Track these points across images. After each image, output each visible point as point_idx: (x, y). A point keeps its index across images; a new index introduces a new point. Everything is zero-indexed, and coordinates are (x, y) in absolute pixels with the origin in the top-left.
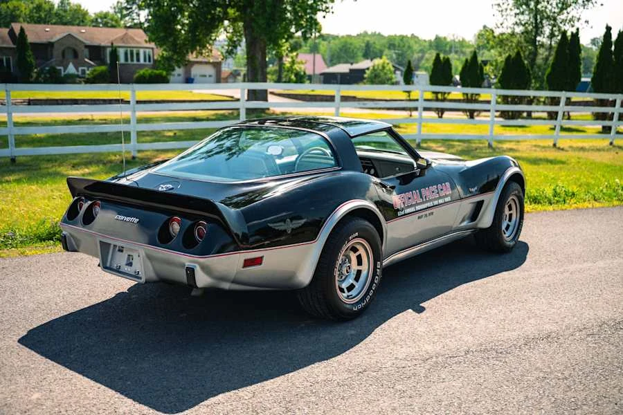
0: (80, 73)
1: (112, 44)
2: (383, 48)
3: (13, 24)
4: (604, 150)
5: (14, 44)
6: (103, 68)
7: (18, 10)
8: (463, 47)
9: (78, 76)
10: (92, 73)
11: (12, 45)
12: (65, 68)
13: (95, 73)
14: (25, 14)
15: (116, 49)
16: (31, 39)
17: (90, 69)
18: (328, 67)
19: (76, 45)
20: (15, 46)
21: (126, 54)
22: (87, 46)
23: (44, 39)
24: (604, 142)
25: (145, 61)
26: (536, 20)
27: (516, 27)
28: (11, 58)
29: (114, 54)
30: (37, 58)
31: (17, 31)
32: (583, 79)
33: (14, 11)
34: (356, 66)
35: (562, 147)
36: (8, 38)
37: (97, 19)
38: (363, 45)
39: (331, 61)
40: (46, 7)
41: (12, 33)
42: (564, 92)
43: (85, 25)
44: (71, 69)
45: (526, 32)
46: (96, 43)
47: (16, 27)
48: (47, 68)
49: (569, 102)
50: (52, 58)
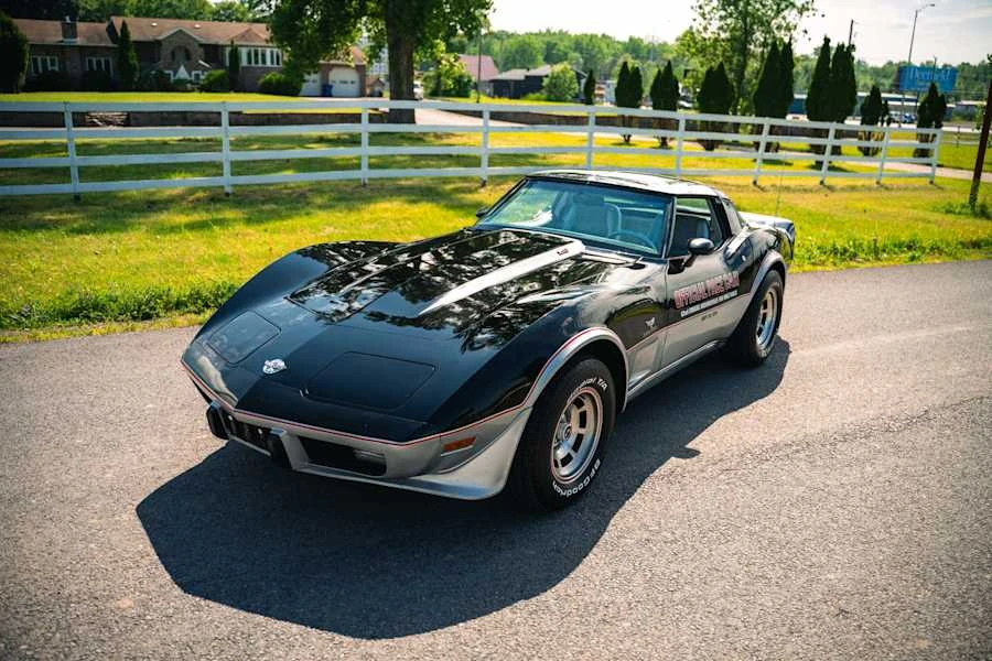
0: (193, 78)
1: (232, 42)
2: (568, 50)
3: (113, 18)
4: (811, 191)
5: (114, 43)
6: (220, 72)
8: (664, 51)
9: (190, 82)
10: (207, 79)
11: (110, 45)
12: (176, 72)
13: (211, 78)
15: (236, 50)
16: (134, 36)
17: (206, 73)
18: (501, 72)
19: (188, 44)
20: (115, 46)
21: (249, 54)
22: (201, 45)
23: (150, 37)
24: (813, 180)
25: (272, 63)
26: (746, 24)
27: (721, 32)
28: (110, 60)
29: (235, 55)
30: (140, 61)
31: (118, 27)
32: (797, 96)
34: (533, 72)
35: (762, 186)
36: (106, 35)
37: (219, 11)
38: (544, 46)
39: (505, 64)
41: (111, 29)
42: (767, 118)
43: (203, 19)
44: (183, 73)
45: (732, 39)
46: (213, 41)
47: (117, 21)
48: (153, 72)
49: (773, 130)
50: (159, 59)
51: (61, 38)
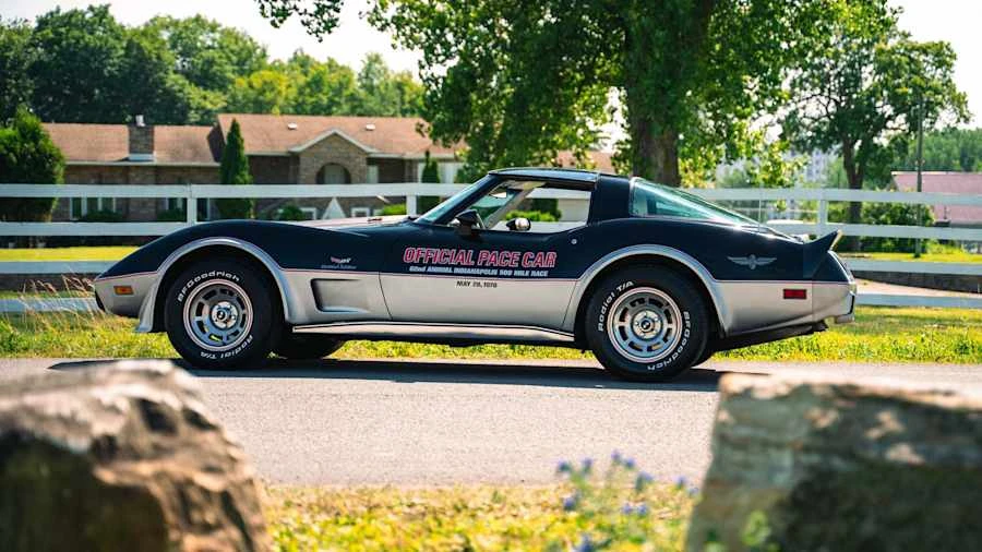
1: (427, 153)
5: (216, 160)
7: (273, 89)
11: (213, 163)
12: (321, 210)
14: (286, 98)
16: (254, 146)
17: (378, 211)
19: (349, 158)
20: (217, 164)
22: (372, 160)
31: (226, 130)
33: (262, 92)
36: (206, 147)
40: (332, 79)
41: (215, 135)
44: (334, 211)
47: (225, 123)
48: (281, 211)
51: (126, 154)
